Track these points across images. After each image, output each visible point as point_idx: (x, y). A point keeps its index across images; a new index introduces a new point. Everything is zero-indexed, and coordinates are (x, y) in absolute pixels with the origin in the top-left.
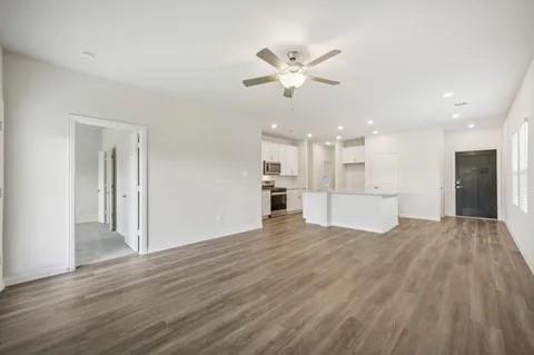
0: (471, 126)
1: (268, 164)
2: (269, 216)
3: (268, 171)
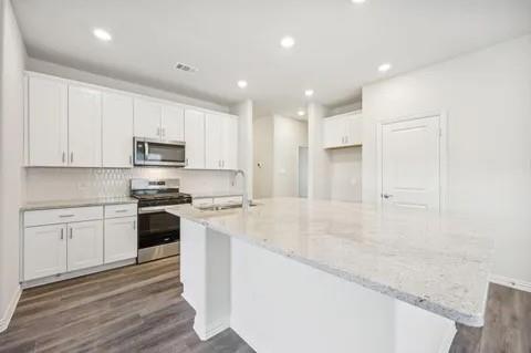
1: (143, 143)
2: (137, 259)
3: (145, 159)
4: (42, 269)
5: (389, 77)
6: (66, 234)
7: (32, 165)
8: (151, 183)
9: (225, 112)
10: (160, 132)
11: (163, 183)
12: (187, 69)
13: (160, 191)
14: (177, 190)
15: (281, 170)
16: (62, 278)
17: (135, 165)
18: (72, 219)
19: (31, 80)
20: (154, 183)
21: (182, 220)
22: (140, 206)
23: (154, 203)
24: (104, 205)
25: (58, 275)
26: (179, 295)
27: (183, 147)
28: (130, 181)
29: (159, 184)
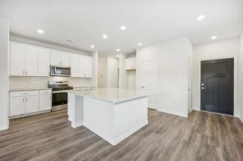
0: (214, 38)
1: (54, 67)
2: (51, 110)
3: (55, 73)
4: (17, 112)
5: (142, 47)
6: (25, 100)
7: (12, 75)
8: (57, 82)
9: (87, 55)
10: (61, 63)
11: (62, 82)
12: (71, 41)
13: (60, 85)
14: (67, 85)
15: (110, 78)
16: (23, 116)
17: (51, 76)
18: (28, 95)
19: (12, 45)
20: (58, 82)
21: (68, 94)
22: (53, 90)
23: (58, 89)
24: (39, 90)
25: (22, 115)
26: (67, 119)
27: (70, 69)
28: (49, 82)
29: (60, 82)
